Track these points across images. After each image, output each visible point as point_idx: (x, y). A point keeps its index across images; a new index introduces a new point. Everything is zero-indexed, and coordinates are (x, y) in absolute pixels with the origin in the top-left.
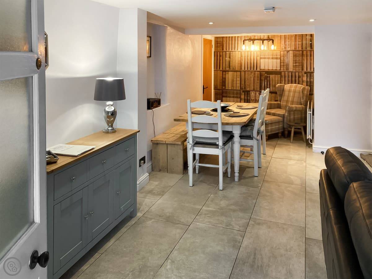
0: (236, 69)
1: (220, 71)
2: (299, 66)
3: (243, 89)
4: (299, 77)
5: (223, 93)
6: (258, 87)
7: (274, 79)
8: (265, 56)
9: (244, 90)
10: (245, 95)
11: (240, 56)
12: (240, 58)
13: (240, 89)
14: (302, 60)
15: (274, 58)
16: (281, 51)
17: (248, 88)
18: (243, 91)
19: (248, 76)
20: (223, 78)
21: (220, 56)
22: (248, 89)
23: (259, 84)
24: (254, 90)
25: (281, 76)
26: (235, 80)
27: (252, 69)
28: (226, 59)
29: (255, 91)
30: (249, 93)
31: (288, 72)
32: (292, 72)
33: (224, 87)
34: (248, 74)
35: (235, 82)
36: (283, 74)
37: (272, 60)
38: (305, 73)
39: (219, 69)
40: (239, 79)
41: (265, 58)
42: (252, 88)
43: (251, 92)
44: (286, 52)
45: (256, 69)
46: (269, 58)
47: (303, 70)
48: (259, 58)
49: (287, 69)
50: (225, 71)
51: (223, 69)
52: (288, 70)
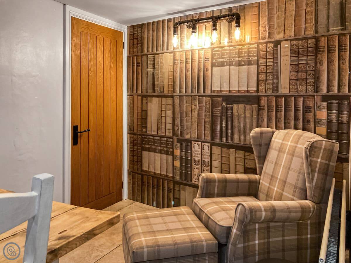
0: (166, 92)
1: (138, 96)
2: (307, 79)
3: (177, 136)
4: (306, 110)
5: (142, 141)
6: (208, 132)
7: (243, 115)
8: (223, 60)
9: (179, 137)
10: (181, 148)
11: (172, 63)
12: (172, 67)
13: (171, 135)
14: (316, 63)
15: (243, 63)
16: (258, 44)
17: (187, 134)
18: (179, 141)
19: (187, 106)
20: (142, 111)
21: (138, 65)
22: (188, 137)
23: (208, 126)
24: (199, 139)
25: (259, 106)
26: (163, 115)
27: (195, 93)
28: (148, 70)
29: (202, 142)
30: (189, 144)
31: (277, 97)
32: (287, 98)
33: (144, 130)
34: (187, 103)
35: (163, 120)
36: (264, 101)
37: (237, 67)
38: (325, 99)
39: (136, 92)
40: (170, 113)
41: (222, 64)
42: (195, 135)
43: (193, 143)
44: (272, 45)
45: (204, 92)
46: (230, 64)
47: (316, 89)
48: (209, 65)
49: (276, 88)
50: (147, 96)
51: (142, 92)
52: (277, 90)
